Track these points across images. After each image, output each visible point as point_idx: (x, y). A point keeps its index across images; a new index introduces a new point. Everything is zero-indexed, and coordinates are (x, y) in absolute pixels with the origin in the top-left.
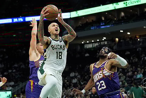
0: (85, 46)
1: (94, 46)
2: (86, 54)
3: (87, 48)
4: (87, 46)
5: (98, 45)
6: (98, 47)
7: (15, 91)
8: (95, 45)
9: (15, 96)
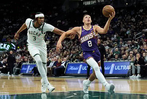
0: (84, 4)
1: (92, 4)
2: (84, 10)
3: (86, 5)
4: (86, 3)
5: (95, 2)
6: (96, 4)
7: (18, 43)
8: (93, 2)
9: (18, 47)
